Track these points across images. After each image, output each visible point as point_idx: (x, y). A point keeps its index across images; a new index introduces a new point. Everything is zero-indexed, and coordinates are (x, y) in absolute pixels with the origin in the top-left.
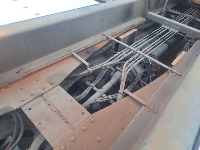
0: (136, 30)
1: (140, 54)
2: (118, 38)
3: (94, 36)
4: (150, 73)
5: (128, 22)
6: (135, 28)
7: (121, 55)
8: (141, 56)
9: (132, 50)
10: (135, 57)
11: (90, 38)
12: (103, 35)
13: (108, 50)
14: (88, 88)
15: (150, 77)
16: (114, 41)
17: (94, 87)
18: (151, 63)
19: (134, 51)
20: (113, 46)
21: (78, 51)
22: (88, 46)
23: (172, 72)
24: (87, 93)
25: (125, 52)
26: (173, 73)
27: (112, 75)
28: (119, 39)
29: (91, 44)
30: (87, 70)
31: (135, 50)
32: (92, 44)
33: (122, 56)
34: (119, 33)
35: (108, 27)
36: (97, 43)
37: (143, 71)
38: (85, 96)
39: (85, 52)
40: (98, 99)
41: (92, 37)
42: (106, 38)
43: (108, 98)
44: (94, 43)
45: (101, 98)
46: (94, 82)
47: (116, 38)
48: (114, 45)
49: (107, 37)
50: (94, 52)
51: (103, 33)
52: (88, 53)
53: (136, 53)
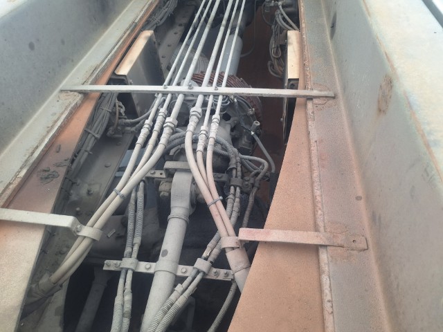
0: (148, 33)
1: (206, 95)
2: (116, 80)
3: (34, 111)
4: (246, 124)
5: (116, 21)
6: (143, 29)
7: (157, 127)
8: (211, 97)
9: (179, 93)
10: (200, 110)
11: (27, 126)
12: (63, 95)
13: (110, 124)
14: (121, 281)
15: (253, 133)
16: (111, 93)
17: (137, 265)
18: (236, 100)
19: (185, 95)
20: (115, 106)
21: (9, 192)
22: (36, 154)
23: (310, 98)
24: (128, 307)
25: (163, 110)
26: (316, 101)
27: (167, 194)
28: (121, 80)
29: (42, 140)
30: (79, 240)
31: (184, 88)
32: (47, 140)
33: (162, 129)
34: (110, 62)
35: (66, 61)
36: (61, 127)
37: (228, 128)
38: (126, 321)
39: (35, 179)
40: (173, 297)
41: (29, 116)
42: (80, 96)
43: (198, 272)
44: (48, 132)
45: (179, 288)
46: (128, 250)
47: (110, 82)
48: (117, 101)
49: (80, 92)
50: (68, 163)
51: (61, 87)
52: (46, 178)
53: (193, 95)
